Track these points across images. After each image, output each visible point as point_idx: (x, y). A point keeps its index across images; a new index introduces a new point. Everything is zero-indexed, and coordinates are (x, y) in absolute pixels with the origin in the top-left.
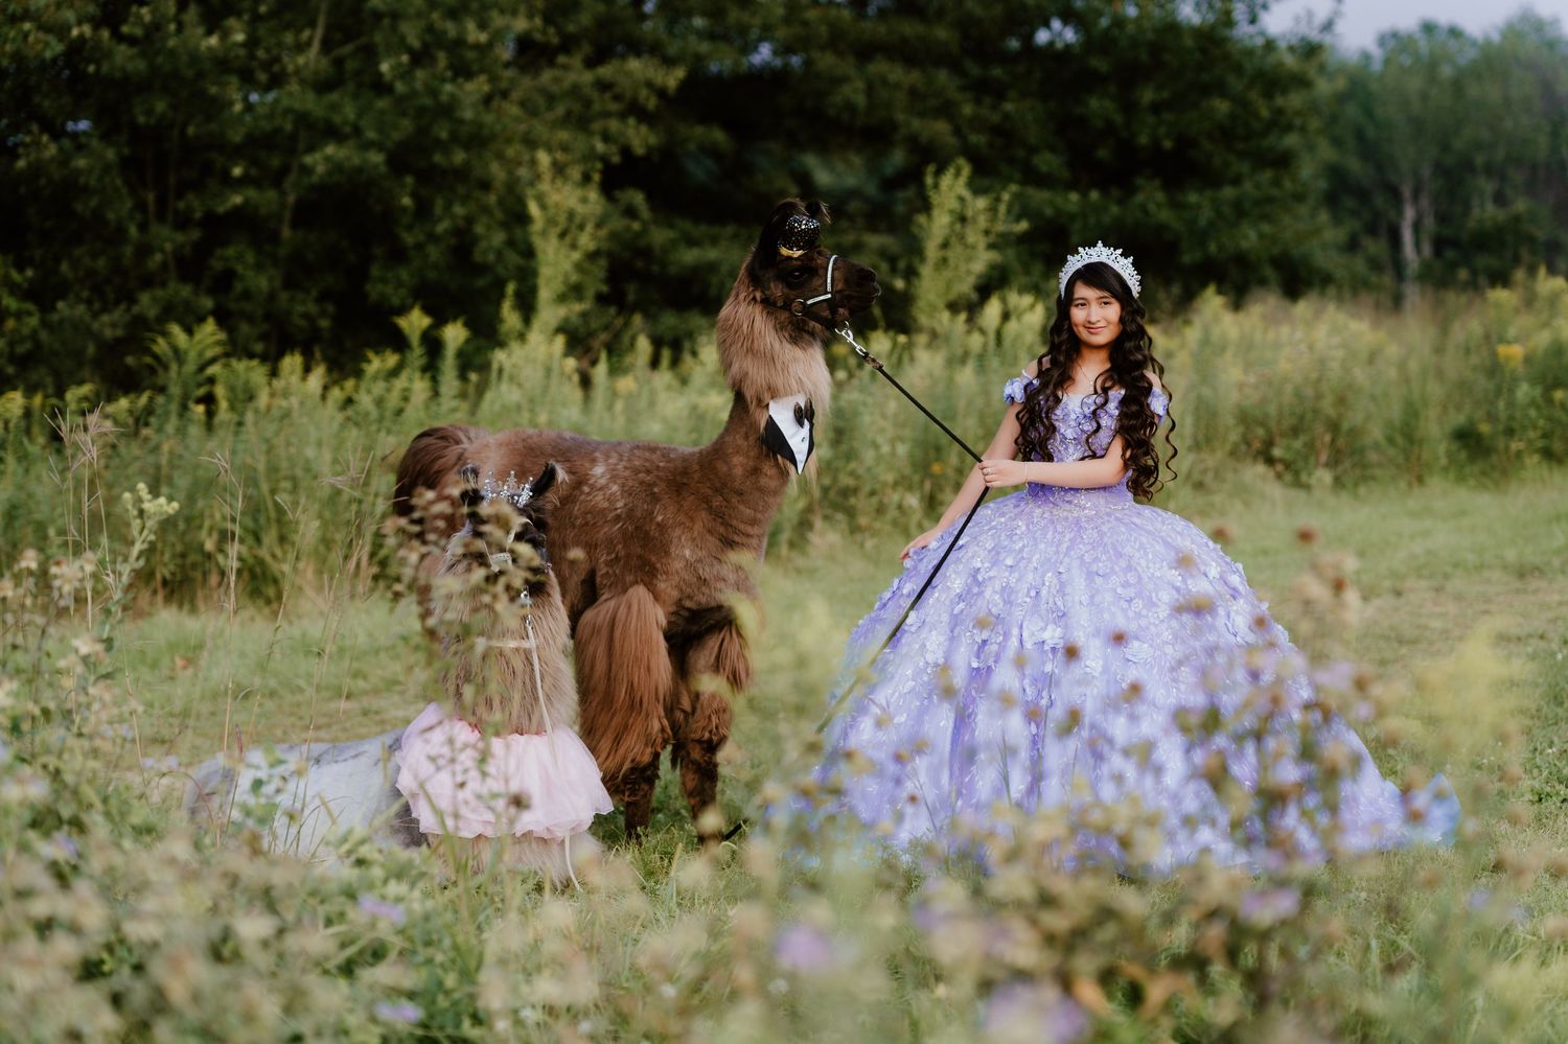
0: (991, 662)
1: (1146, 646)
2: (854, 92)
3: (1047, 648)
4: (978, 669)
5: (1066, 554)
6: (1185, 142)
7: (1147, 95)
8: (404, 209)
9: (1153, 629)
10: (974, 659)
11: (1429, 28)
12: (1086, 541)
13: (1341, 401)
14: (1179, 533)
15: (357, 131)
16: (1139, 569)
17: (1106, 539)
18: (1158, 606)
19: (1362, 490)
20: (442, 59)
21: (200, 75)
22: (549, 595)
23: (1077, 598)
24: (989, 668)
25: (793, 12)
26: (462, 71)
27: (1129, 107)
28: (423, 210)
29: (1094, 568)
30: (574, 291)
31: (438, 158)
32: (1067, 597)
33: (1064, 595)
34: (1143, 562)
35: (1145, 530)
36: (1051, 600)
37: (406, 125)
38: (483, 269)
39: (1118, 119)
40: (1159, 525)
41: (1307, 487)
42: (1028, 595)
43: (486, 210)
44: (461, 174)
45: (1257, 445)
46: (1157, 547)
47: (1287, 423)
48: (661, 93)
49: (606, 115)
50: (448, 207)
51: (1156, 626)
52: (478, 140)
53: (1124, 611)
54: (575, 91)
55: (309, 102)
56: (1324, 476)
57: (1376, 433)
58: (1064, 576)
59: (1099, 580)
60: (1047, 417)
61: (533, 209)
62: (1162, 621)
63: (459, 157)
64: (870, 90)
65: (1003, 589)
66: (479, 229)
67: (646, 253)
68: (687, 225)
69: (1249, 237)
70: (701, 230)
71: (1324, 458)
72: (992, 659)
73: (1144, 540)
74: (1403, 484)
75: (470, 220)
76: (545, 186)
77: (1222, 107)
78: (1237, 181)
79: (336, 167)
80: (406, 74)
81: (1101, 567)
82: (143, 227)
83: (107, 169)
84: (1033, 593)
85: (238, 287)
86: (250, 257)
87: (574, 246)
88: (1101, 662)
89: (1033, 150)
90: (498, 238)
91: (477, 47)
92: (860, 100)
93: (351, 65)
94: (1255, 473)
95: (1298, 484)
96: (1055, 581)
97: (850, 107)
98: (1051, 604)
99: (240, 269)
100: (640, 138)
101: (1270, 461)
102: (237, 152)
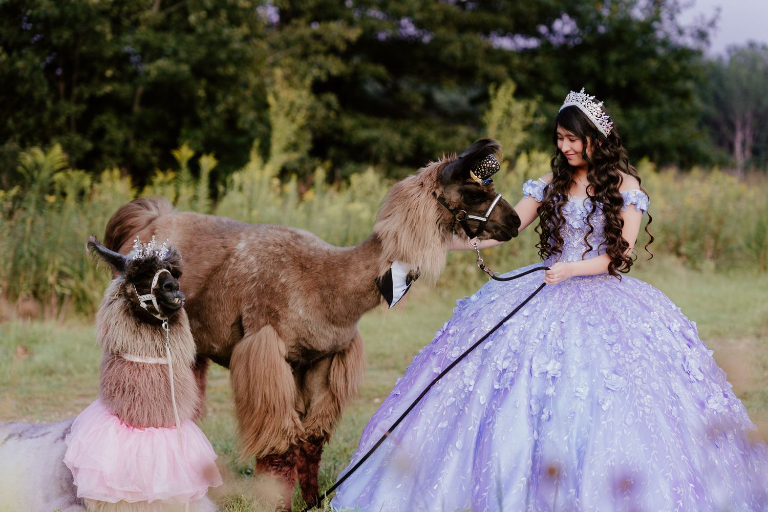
0: (507, 385)
1: (622, 378)
2: (455, 49)
3: (549, 376)
4: (498, 390)
5: (567, 310)
6: (633, 83)
7: (613, 56)
8: (199, 98)
9: (628, 366)
10: (495, 382)
11: (752, 45)
12: (583, 300)
13: (720, 222)
14: (651, 297)
15: (175, 53)
16: (620, 321)
17: (597, 299)
18: (632, 349)
19: (732, 273)
20: (223, 14)
21: (89, 18)
22: (181, 325)
23: (573, 341)
24: (506, 389)
25: (424, 7)
26: (235, 22)
27: (603, 63)
28: (211, 100)
29: (587, 320)
30: (293, 147)
31: (220, 70)
32: (566, 341)
33: (564, 338)
34: (623, 317)
35: (627, 295)
36: (554, 342)
37: (202, 51)
38: (243, 132)
39: (597, 68)
40: (637, 291)
41: (699, 270)
42: (538, 337)
43: (244, 99)
44: (234, 79)
45: (672, 245)
46: (635, 306)
47: (689, 233)
48: (348, 42)
49: (317, 52)
50: (224, 97)
51: (630, 364)
52: (243, 61)
53: (607, 352)
54: (301, 39)
55: (151, 37)
56: (709, 265)
57: (741, 241)
58: (565, 325)
59: (590, 328)
60: (559, 212)
61: (271, 99)
62: (635, 361)
63: (231, 70)
64: (464, 49)
65: (521, 332)
66: (241, 109)
67: (340, 131)
68: (363, 118)
69: (666, 135)
70: (371, 121)
71: (710, 253)
72: (509, 383)
73: (625, 300)
74: (755, 271)
75: (236, 105)
76: (277, 87)
77: (653, 64)
78: (659, 104)
79: (162, 72)
80: (203, 22)
81: (592, 319)
82: (56, 100)
83: (35, 68)
84: (542, 337)
85: (107, 137)
86: (114, 121)
87: (293, 121)
88: (588, 389)
89: (550, 84)
90: (252, 115)
91: (244, 9)
92: (458, 54)
93: (176, 18)
94: (671, 261)
95: (695, 268)
96: (558, 328)
97: (453, 57)
98: (554, 345)
99: (108, 126)
100: (336, 67)
101: (679, 254)
102: (109, 63)
